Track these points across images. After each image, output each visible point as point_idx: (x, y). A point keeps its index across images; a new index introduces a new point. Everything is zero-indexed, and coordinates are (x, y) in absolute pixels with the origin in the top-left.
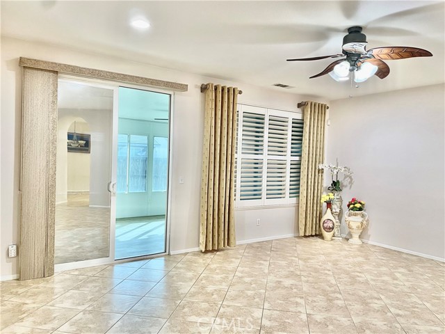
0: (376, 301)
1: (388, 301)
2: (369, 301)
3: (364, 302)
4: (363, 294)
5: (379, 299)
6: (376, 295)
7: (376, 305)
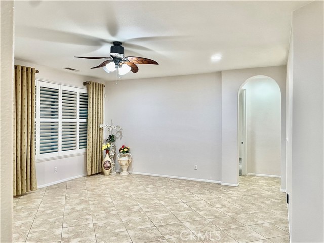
0: (135, 206)
1: (142, 205)
2: (132, 207)
3: (129, 208)
4: (128, 204)
5: (137, 205)
6: (135, 203)
7: (135, 209)
